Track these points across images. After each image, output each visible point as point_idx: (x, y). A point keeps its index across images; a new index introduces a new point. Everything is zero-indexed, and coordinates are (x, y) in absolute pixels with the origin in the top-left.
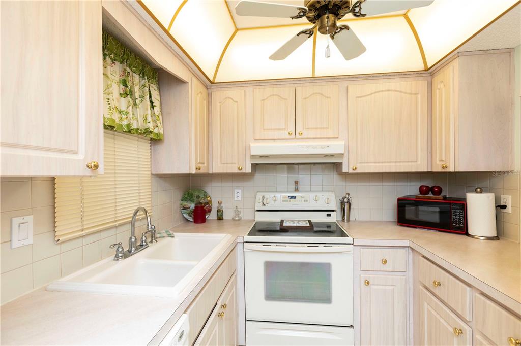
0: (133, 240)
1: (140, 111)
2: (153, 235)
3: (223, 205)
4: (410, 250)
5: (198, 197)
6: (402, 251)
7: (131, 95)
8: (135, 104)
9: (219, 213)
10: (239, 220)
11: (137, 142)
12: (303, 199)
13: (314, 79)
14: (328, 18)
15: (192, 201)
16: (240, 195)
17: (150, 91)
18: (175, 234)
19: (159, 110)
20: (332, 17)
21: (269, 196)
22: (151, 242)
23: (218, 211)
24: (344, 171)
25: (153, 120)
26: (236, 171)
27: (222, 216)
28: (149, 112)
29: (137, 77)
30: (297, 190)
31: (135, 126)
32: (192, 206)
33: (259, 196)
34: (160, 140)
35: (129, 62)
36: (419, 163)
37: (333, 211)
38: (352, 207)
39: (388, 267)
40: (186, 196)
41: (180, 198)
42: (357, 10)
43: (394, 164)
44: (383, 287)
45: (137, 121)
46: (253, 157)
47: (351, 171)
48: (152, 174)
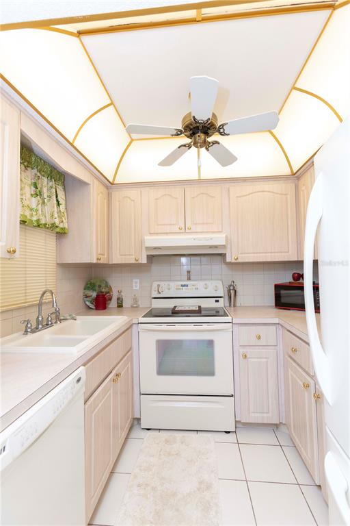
0: (40, 318)
1: (47, 209)
2: (58, 317)
3: (122, 294)
4: (280, 327)
5: (100, 286)
6: (274, 328)
7: (41, 195)
8: (44, 203)
9: (119, 301)
10: (136, 307)
11: (44, 235)
12: (194, 287)
13: (200, 181)
14: (199, 136)
15: (94, 290)
16: (138, 285)
17: (56, 192)
18: (77, 317)
19: (64, 208)
20: (203, 136)
21: (164, 285)
22: (56, 323)
23: (118, 299)
24: (227, 261)
25: (59, 216)
26: (133, 261)
27: (122, 303)
28: (55, 209)
29: (45, 180)
30: (189, 279)
31: (43, 222)
32: (94, 294)
33: (155, 285)
34: (65, 233)
35: (39, 168)
36: (290, 252)
37: (221, 297)
38: (237, 294)
39: (262, 342)
40: (89, 286)
41: (83, 287)
42: (222, 130)
43: (269, 254)
44: (259, 360)
45: (45, 217)
46: (147, 248)
47: (233, 261)
48: (58, 264)
